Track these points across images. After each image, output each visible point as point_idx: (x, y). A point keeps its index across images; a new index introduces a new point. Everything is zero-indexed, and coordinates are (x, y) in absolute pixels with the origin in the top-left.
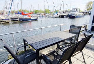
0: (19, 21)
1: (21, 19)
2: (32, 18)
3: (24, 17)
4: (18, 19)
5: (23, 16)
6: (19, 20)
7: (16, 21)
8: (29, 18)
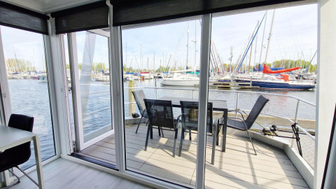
0: (251, 86)
1: (259, 82)
2: (290, 83)
3: (266, 79)
4: (249, 82)
5: (266, 75)
6: (253, 85)
7: (243, 87)
8: (283, 81)
